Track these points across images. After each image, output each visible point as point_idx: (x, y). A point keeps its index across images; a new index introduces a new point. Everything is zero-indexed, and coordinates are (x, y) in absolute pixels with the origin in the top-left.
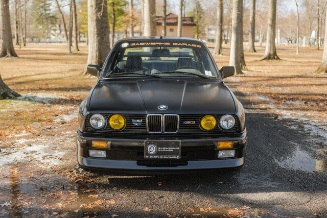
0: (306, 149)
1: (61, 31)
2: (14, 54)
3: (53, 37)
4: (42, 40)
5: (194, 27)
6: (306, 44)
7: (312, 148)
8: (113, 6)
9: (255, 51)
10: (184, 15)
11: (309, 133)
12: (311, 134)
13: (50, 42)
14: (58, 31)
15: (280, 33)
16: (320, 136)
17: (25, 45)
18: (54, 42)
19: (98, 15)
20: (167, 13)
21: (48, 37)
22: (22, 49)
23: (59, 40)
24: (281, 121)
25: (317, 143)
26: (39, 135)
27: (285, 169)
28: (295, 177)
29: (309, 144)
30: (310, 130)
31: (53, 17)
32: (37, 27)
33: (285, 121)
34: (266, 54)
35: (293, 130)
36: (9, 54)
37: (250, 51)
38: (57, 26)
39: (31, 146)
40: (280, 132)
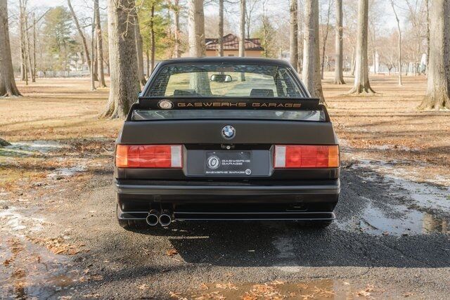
0: (380, 206)
1: (84, 61)
2: (15, 92)
3: (73, 69)
4: (59, 73)
5: (262, 52)
6: (413, 72)
7: (388, 205)
8: (152, 26)
9: (343, 83)
10: (249, 36)
11: (389, 186)
12: (392, 187)
13: (68, 77)
14: (80, 62)
15: (379, 59)
16: (402, 189)
17: (34, 81)
18: (74, 76)
19: (122, 37)
20: (225, 35)
21: (66, 70)
22: (29, 85)
23: (81, 73)
24: (355, 170)
25: (397, 198)
26: (22, 194)
27: (345, 232)
28: (355, 242)
29: (386, 199)
30: (391, 181)
31: (73, 42)
32: (51, 56)
33: (360, 170)
34: (356, 85)
35: (369, 182)
36: (9, 92)
37: (336, 83)
38: (79, 54)
39: (7, 208)
40: (350, 185)
